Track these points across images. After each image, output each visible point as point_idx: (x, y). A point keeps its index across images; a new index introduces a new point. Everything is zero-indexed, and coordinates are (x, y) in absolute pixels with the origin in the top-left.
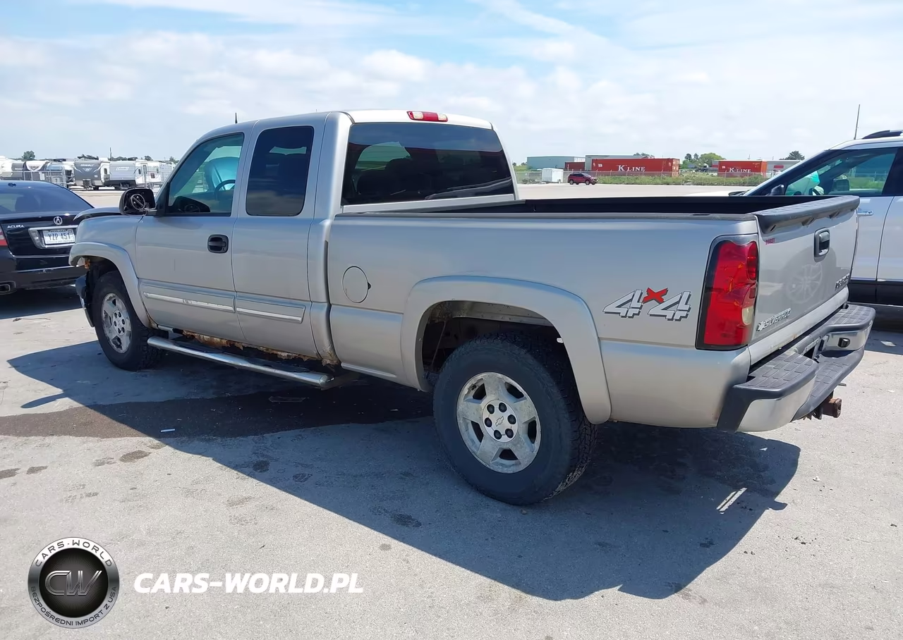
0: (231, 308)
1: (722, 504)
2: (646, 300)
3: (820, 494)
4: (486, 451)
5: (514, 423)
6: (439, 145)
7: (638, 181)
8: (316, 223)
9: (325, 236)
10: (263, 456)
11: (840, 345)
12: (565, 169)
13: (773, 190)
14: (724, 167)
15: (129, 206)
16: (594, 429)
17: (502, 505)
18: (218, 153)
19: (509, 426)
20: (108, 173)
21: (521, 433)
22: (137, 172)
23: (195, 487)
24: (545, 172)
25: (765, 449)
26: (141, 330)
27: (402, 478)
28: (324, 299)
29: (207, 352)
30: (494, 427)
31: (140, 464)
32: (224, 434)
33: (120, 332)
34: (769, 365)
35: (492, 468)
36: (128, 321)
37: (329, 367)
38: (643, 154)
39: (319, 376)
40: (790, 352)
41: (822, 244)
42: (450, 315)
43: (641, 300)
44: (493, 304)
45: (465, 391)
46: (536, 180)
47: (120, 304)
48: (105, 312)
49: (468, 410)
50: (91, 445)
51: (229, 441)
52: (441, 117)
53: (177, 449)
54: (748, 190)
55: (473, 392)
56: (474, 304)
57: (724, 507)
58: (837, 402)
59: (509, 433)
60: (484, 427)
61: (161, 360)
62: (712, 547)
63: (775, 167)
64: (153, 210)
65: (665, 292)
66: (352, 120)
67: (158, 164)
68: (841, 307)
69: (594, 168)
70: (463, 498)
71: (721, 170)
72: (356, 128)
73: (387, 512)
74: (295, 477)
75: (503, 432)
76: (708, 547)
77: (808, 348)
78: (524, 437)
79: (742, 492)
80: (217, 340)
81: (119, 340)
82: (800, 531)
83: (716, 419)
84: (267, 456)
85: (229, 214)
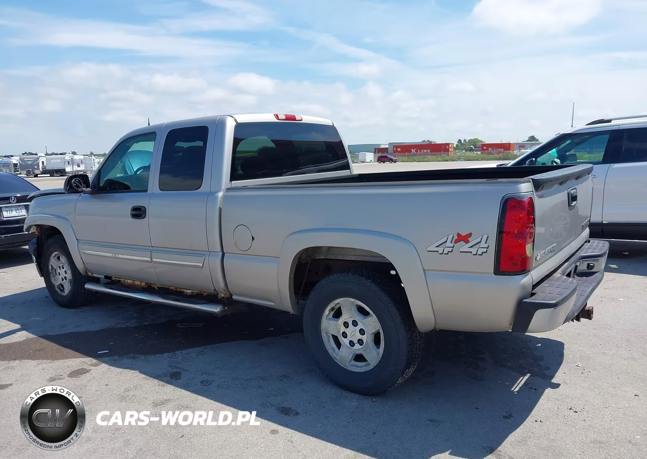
0: (149, 259)
1: (515, 386)
2: (456, 241)
3: (583, 375)
4: (344, 356)
5: (364, 334)
6: (295, 138)
7: (425, 160)
8: (212, 194)
9: (219, 204)
10: (176, 367)
11: (588, 268)
12: (375, 153)
13: (527, 162)
14: (485, 148)
15: (71, 187)
16: (422, 336)
17: (356, 396)
18: (136, 147)
19: (360, 337)
20: (45, 165)
21: (369, 342)
22: (67, 163)
23: (127, 393)
24: (361, 155)
25: (540, 345)
26: (80, 278)
27: (281, 380)
28: (219, 249)
29: (130, 292)
30: (349, 339)
31: (84, 378)
32: (146, 353)
33: (63, 280)
34: (544, 284)
35: (349, 369)
36: (69, 272)
37: (223, 299)
38: (428, 141)
39: (216, 306)
40: (557, 275)
41: (573, 198)
42: (312, 257)
43: (453, 242)
44: (343, 248)
45: (327, 312)
46: (355, 161)
47: (63, 259)
48: (52, 266)
49: (329, 326)
50: (45, 366)
51: (151, 358)
52: (297, 118)
53: (111, 366)
54: (510, 163)
55: (332, 313)
56: (330, 248)
57: (516, 388)
58: (590, 309)
59: (360, 342)
60: (342, 339)
61: (96, 300)
62: (512, 418)
63: (520, 147)
64: (89, 189)
65: (470, 235)
66: (236, 120)
67: (82, 157)
68: (586, 242)
69: (395, 152)
70: (328, 392)
71: (483, 150)
72: (239, 127)
73: (273, 406)
74: (202, 382)
75: (355, 341)
76: (510, 418)
77: (568, 271)
78: (371, 344)
79: (528, 376)
80: (137, 283)
81: (62, 286)
82: (572, 403)
83: (510, 325)
84: (179, 368)
85: (146, 191)
